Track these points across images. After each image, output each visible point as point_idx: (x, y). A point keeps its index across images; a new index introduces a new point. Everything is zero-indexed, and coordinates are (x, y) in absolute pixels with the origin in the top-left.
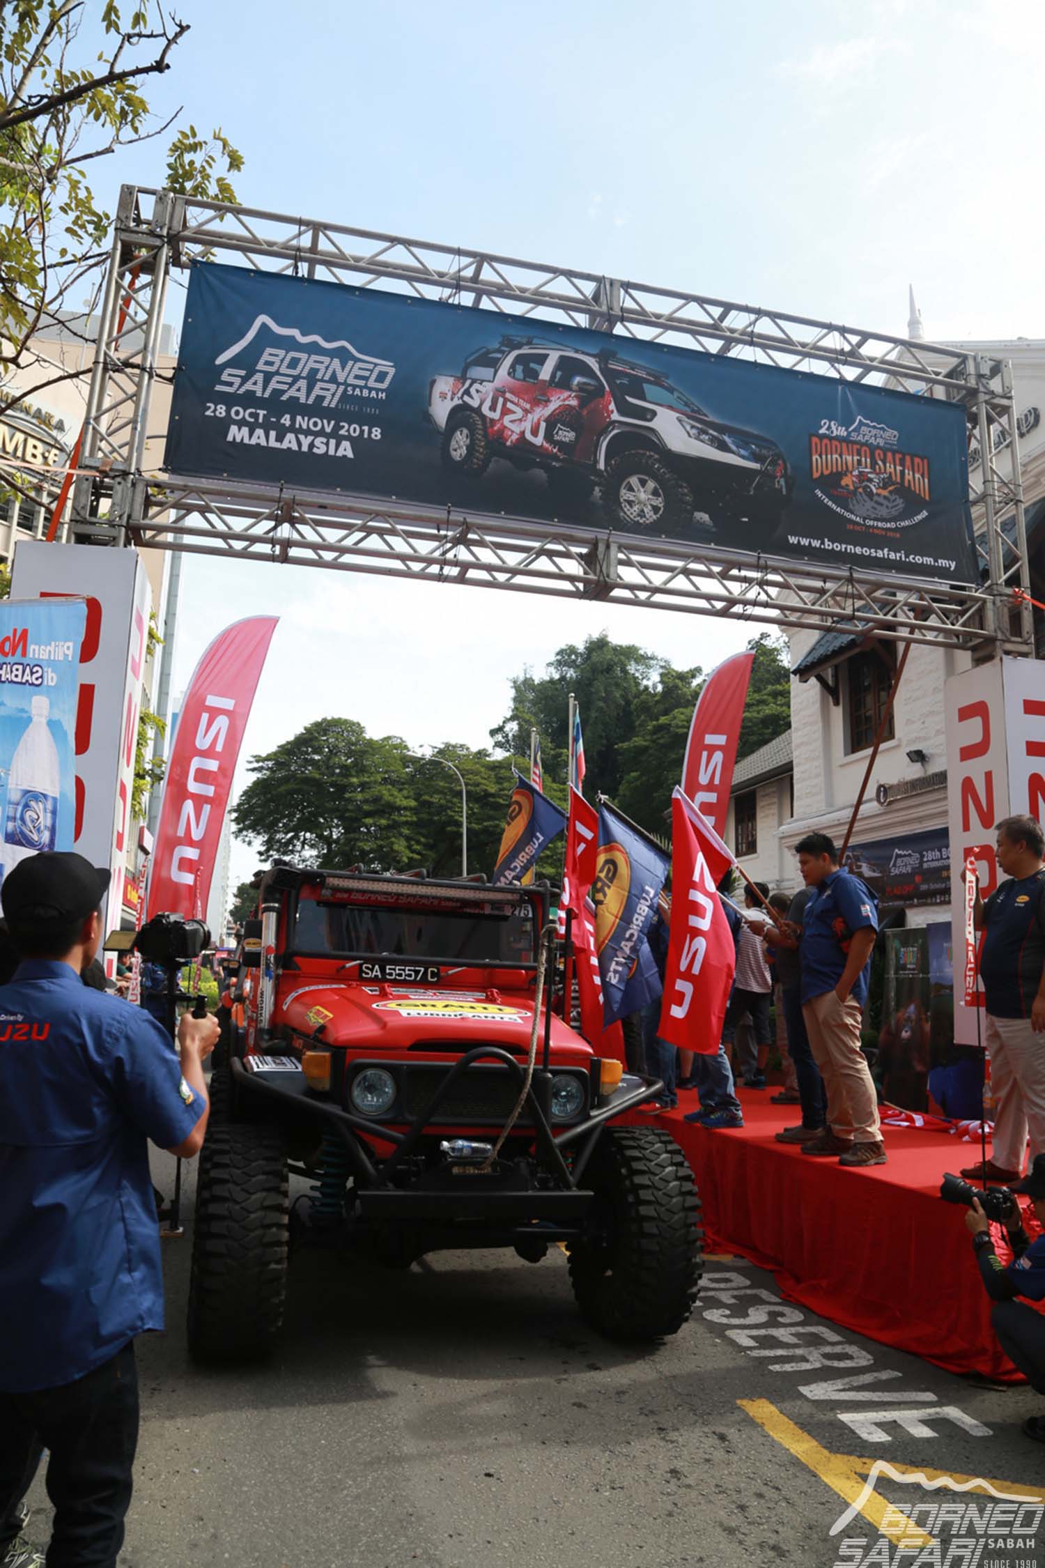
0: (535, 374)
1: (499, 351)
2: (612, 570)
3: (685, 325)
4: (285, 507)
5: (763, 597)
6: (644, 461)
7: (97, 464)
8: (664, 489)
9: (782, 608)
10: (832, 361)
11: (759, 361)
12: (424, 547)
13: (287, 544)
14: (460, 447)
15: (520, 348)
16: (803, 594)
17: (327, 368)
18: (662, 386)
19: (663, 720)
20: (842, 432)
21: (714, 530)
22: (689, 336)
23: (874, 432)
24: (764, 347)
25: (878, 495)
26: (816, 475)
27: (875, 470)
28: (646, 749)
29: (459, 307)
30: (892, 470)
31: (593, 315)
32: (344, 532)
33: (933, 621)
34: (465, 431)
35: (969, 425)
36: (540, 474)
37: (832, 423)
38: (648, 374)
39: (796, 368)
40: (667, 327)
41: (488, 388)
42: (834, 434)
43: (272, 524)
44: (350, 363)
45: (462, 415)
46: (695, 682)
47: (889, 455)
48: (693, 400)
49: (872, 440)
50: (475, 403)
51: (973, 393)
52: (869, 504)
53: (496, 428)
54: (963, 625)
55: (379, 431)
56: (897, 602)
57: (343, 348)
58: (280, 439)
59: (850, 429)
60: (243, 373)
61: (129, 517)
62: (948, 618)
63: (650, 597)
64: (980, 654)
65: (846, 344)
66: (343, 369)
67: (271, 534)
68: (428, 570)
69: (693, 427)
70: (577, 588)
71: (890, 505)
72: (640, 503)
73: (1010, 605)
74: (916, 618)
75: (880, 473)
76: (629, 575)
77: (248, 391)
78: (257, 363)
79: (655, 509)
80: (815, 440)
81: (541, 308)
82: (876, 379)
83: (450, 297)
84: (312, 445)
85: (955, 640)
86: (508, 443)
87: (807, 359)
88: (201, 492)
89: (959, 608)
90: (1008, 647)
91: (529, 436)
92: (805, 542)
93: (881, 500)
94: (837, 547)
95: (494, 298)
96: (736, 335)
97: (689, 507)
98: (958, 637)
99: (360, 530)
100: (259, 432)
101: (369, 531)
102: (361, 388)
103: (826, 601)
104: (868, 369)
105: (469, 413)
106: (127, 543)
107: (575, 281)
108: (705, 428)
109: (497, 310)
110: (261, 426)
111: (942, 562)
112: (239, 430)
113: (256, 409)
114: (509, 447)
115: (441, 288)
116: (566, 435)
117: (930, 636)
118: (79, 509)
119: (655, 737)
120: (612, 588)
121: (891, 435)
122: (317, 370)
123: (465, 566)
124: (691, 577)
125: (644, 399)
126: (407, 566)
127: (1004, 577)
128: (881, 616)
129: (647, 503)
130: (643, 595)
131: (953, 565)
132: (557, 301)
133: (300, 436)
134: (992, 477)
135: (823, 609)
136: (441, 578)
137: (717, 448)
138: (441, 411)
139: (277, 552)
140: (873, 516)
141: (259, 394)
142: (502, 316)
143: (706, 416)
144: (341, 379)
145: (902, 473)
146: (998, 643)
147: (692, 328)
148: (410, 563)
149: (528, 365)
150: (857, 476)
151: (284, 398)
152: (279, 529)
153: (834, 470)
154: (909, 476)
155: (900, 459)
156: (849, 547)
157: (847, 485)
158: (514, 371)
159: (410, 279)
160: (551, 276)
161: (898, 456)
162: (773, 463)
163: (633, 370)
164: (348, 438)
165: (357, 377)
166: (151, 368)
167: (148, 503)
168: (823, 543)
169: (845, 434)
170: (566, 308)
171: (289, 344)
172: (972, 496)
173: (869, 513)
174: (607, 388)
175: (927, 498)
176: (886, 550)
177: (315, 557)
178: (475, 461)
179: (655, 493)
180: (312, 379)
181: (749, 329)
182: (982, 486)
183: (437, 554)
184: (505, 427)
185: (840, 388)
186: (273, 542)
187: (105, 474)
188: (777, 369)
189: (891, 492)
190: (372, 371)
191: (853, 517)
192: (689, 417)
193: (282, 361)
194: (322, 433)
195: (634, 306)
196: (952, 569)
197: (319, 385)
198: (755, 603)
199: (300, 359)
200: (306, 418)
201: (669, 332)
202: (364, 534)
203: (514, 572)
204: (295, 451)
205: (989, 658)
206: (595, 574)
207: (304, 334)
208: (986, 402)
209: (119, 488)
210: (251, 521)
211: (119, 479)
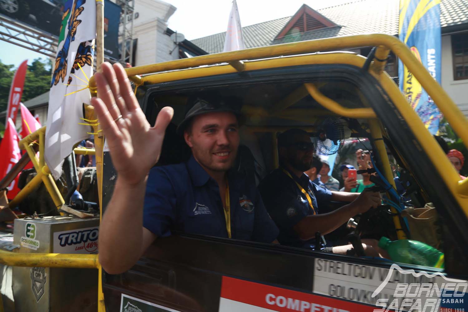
8: (19, 2)
21: (37, 22)
35: (121, 13)
46: (12, 70)
51: (124, 4)
63: (9, 39)
72: (8, 4)
79: (14, 8)
97: (28, 12)
111: (109, 51)
124: (26, 36)
127: (125, 59)
129: (11, 5)
130: (6, 38)
134: (125, 30)
172: (119, 34)
179: (15, 3)
182: (122, 32)
208: (127, 8)
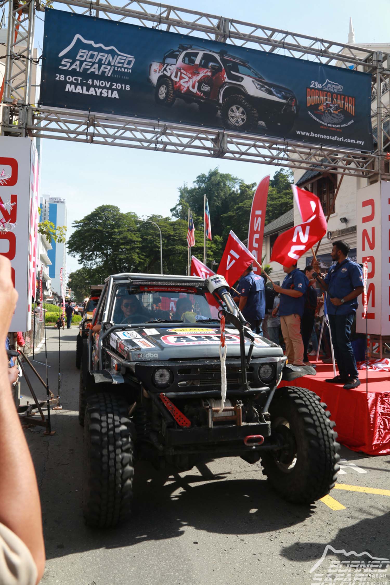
0: (193, 61)
1: (178, 51)
2: (225, 145)
3: (255, 39)
4: (91, 120)
5: (286, 156)
6: (238, 99)
7: (11, 101)
8: (247, 111)
9: (293, 161)
10: (317, 55)
11: (286, 55)
12: (149, 136)
13: (93, 135)
14: (163, 94)
15: (186, 50)
16: (301, 154)
17: (106, 58)
18: (246, 67)
19: (240, 205)
20: (319, 86)
21: (266, 128)
22: (257, 44)
23: (333, 86)
24: (289, 49)
25: (334, 113)
26: (308, 105)
27: (333, 103)
28: (234, 216)
29: (161, 31)
30: (340, 103)
31: (217, 35)
32: (117, 130)
33: (353, 165)
34: (165, 87)
35: (372, 83)
36: (196, 105)
37: (316, 82)
38: (240, 61)
39: (301, 58)
40: (248, 40)
41: (174, 68)
42: (317, 87)
43: (87, 126)
44: (116, 56)
45: (163, 79)
46: (254, 189)
47: (339, 96)
48: (259, 73)
49: (332, 90)
50: (168, 74)
51: (375, 68)
52: (330, 117)
53: (177, 85)
54: (366, 168)
55: (129, 86)
56: (339, 158)
57: (112, 50)
58: (88, 90)
59: (323, 85)
60: (71, 61)
61: (26, 124)
62: (360, 165)
63: (240, 156)
64: (372, 179)
65: (323, 46)
66: (113, 59)
67: (86, 131)
68: (150, 146)
69: (258, 84)
70: (211, 153)
71: (338, 118)
72: (236, 117)
73: (385, 160)
74: (347, 165)
75: (335, 104)
76: (231, 147)
77: (73, 69)
78: (76, 57)
79: (243, 120)
80: (308, 90)
81: (195, 31)
82: (334, 63)
83: (157, 26)
84: (101, 93)
85: (361, 173)
86: (183, 92)
87: (306, 54)
88: (57, 113)
89: (364, 161)
90: (384, 177)
91: (191, 89)
92: (303, 133)
93: (334, 116)
94: (316, 135)
95: (176, 27)
96: (277, 44)
97: (256, 119)
98: (363, 173)
99: (123, 128)
100: (79, 87)
101: (126, 129)
102: (121, 68)
103: (311, 158)
104: (332, 58)
105: (166, 78)
106: (26, 136)
107: (210, 19)
108: (263, 85)
109: (176, 32)
110: (79, 84)
111: (359, 142)
112: (71, 86)
113: (77, 77)
114: (183, 94)
115: (153, 22)
116: (206, 88)
117: (352, 172)
118: (5, 121)
119: (237, 211)
120: (225, 153)
121: (340, 88)
122: (103, 59)
123: (166, 144)
124: (257, 148)
125: (238, 72)
126: (142, 144)
127: (383, 148)
128: (333, 164)
129: (239, 117)
131: (363, 143)
132: (202, 28)
133: (96, 89)
134: (381, 105)
135: (310, 161)
136: (156, 149)
137: (268, 93)
138: (154, 78)
139: (89, 139)
140: (331, 122)
141: (78, 70)
142: (179, 35)
143: (264, 80)
144: (112, 64)
145: (344, 104)
146: (379, 175)
147: (259, 40)
148: (143, 143)
149: (190, 57)
150: (324, 105)
151: (89, 72)
152: (89, 129)
153: (316, 103)
154: (346, 105)
155: (343, 98)
156: (321, 135)
157: (321, 109)
158: (185, 60)
159: (140, 18)
160: (199, 16)
161: (343, 97)
162: (291, 100)
163: (234, 59)
164: (116, 90)
165: (119, 63)
166: (31, 58)
167: (34, 117)
168: (310, 134)
169: (321, 87)
170: (206, 32)
171: (89, 47)
172: (372, 114)
173: (329, 121)
174: (223, 68)
175: (354, 115)
176: (336, 137)
177: (104, 140)
178: (169, 99)
179: (243, 113)
180: (100, 63)
181: (283, 41)
182: (376, 109)
183: (154, 139)
184: (181, 85)
185: (320, 67)
186: (87, 134)
187: (15, 106)
188: (294, 59)
189: (339, 112)
190: (125, 60)
191: (323, 123)
192: (257, 80)
193: (87, 55)
194: (105, 88)
195: (235, 30)
196: (362, 145)
197: (103, 66)
198: (283, 159)
199: (94, 55)
200: (98, 81)
201: (249, 42)
202: (124, 131)
203: (186, 146)
204: (94, 95)
205: (376, 181)
206: (218, 148)
207: (96, 43)
208: (381, 72)
209: (21, 112)
210: (78, 125)
211: (21, 108)
